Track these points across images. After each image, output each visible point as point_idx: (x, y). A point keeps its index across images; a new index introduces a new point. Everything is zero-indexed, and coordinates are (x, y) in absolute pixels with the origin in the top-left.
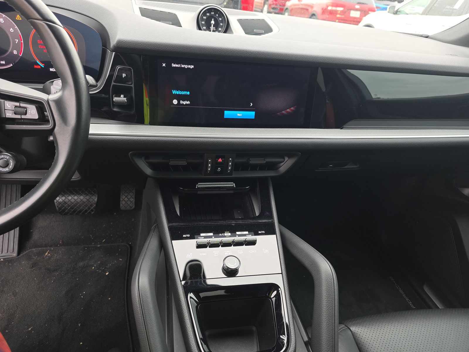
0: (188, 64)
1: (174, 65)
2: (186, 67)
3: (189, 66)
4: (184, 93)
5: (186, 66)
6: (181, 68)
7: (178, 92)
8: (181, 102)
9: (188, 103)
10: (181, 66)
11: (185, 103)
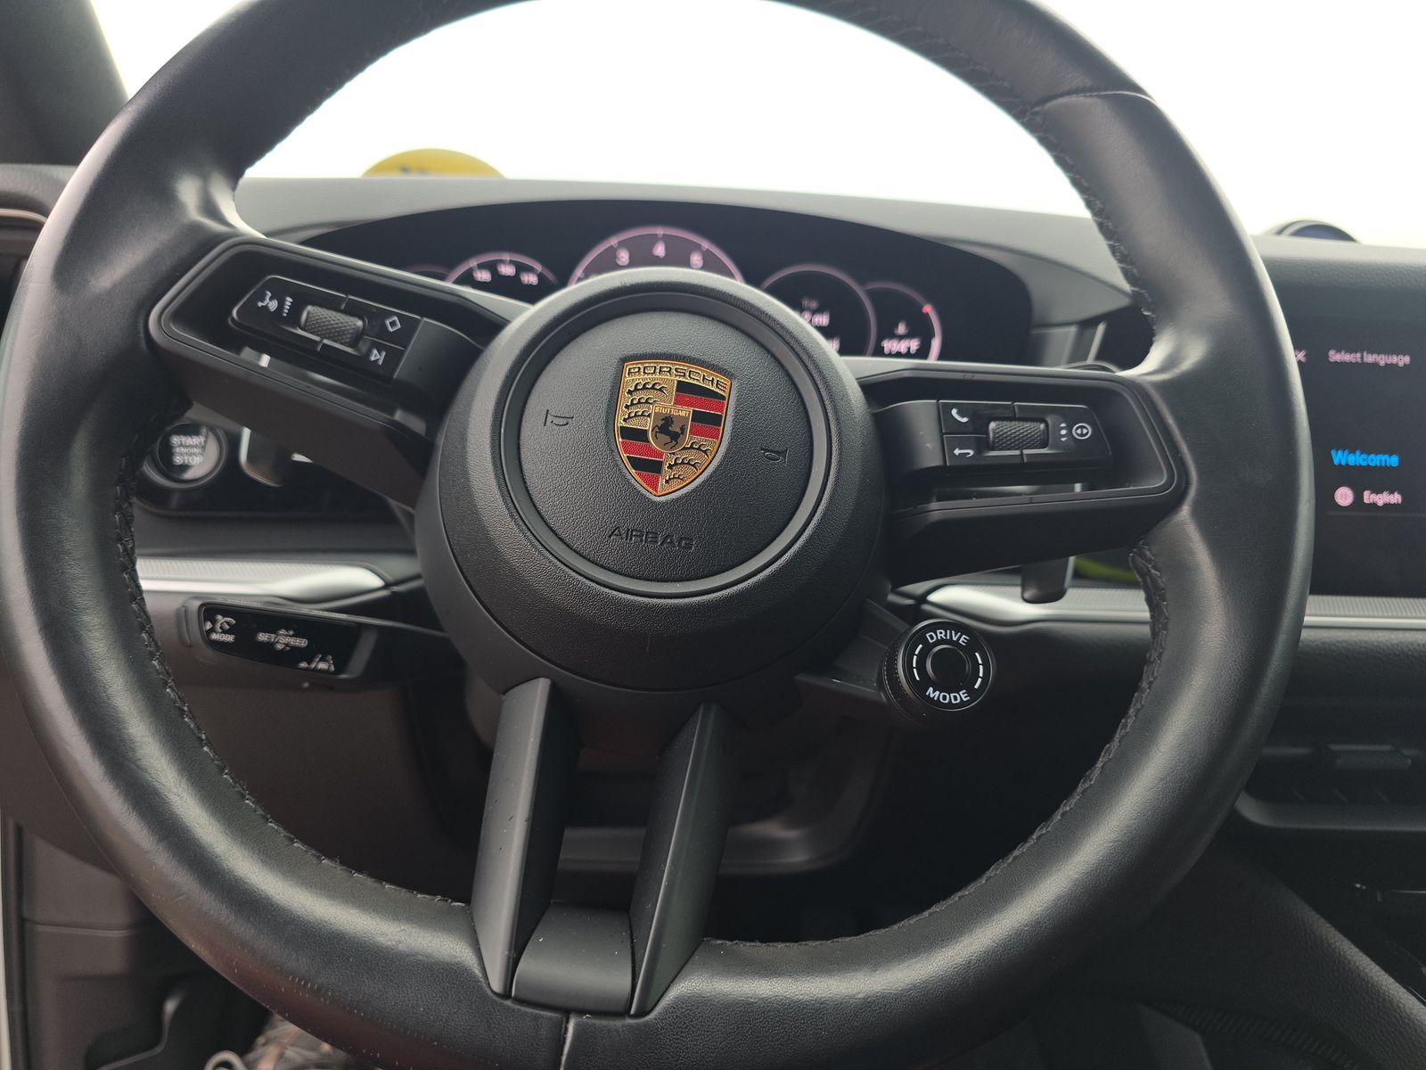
0: (1389, 352)
1: (1335, 356)
2: (1382, 363)
3: (1394, 359)
4: (1375, 460)
5: (1382, 360)
6: (1364, 365)
7: (1356, 459)
8: (1368, 497)
9: (1396, 498)
10: (1362, 358)
11: (1382, 499)
